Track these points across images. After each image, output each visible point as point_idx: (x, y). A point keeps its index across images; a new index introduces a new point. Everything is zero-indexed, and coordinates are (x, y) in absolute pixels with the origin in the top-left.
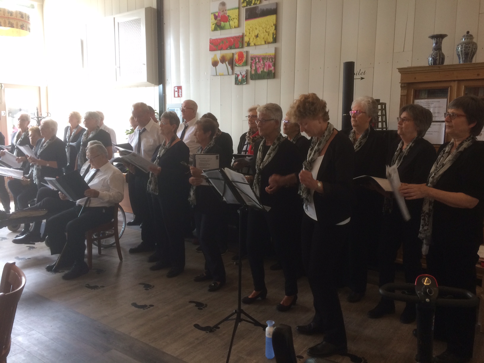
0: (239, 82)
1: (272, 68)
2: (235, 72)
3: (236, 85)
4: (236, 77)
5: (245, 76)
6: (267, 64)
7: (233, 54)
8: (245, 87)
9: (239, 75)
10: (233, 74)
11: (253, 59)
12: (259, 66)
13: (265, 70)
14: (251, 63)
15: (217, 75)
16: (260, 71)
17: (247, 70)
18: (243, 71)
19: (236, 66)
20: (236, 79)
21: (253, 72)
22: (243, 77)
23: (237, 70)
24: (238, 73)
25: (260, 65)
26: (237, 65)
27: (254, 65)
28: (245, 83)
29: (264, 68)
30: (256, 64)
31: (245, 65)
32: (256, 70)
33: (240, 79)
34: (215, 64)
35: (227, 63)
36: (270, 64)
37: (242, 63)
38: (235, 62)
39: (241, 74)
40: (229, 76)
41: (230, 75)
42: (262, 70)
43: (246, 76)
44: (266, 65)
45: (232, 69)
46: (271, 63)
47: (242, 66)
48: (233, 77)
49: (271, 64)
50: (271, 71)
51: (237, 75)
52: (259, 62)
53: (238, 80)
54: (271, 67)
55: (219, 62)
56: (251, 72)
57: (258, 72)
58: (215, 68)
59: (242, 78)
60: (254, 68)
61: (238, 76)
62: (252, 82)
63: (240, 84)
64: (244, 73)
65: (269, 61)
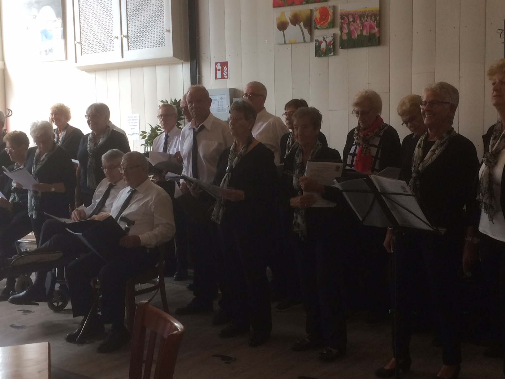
0: (322, 52)
1: (376, 29)
2: (315, 38)
3: (317, 57)
4: (317, 44)
5: (331, 43)
6: (367, 24)
7: (311, 11)
8: (332, 60)
9: (322, 42)
10: (311, 40)
11: (344, 18)
12: (355, 28)
13: (365, 33)
14: (341, 23)
15: (286, 43)
16: (356, 35)
17: (335, 35)
18: (328, 36)
19: (317, 29)
20: (318, 48)
21: (345, 37)
22: (328, 45)
23: (319, 34)
24: (321, 39)
25: (357, 27)
26: (318, 26)
27: (345, 26)
28: (332, 54)
29: (362, 31)
30: (349, 24)
31: (332, 26)
32: (350, 34)
33: (324, 49)
34: (282, 26)
35: (302, 24)
36: (372, 24)
37: (326, 24)
38: (315, 23)
39: (326, 41)
40: (305, 44)
41: (308, 42)
42: (359, 33)
43: (334, 44)
44: (366, 26)
45: (311, 33)
46: (374, 22)
47: (327, 28)
48: (313, 45)
49: (374, 24)
50: (374, 34)
51: (319, 41)
52: (354, 21)
53: (320, 50)
54: (374, 28)
55: (288, 23)
56: (341, 37)
57: (353, 37)
58: (282, 32)
59: (326, 47)
60: (346, 31)
61: (320, 43)
62: (342, 53)
63: (324, 56)
64: (329, 39)
65: (371, 19)
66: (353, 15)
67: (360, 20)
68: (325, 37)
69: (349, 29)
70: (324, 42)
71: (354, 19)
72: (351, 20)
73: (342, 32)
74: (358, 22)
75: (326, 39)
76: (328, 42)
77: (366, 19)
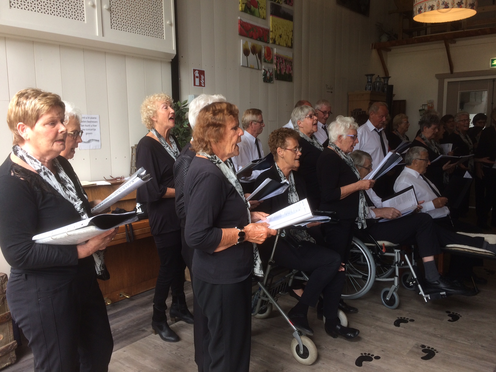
3: (264, 82)
4: (265, 73)
5: (272, 74)
6: (288, 66)
8: (270, 86)
10: (261, 69)
11: (278, 59)
13: (287, 72)
14: (277, 62)
15: (249, 66)
17: (273, 69)
21: (278, 72)
22: (270, 75)
24: (267, 70)
25: (283, 67)
26: (266, 60)
28: (272, 81)
29: (286, 70)
30: (280, 64)
32: (280, 70)
33: (268, 77)
34: (246, 52)
35: (257, 54)
36: (290, 67)
37: (270, 59)
40: (257, 71)
41: (259, 70)
47: (270, 62)
52: (282, 63)
54: (291, 71)
55: (250, 52)
56: (276, 71)
57: (282, 73)
58: (246, 57)
62: (275, 82)
63: (268, 82)
65: (289, 64)
66: (282, 58)
67: (285, 63)
68: (269, 68)
69: (280, 67)
70: (268, 72)
71: (282, 61)
72: (281, 61)
73: (277, 68)
74: (284, 64)
75: (269, 70)
76: (270, 72)
77: (287, 63)
